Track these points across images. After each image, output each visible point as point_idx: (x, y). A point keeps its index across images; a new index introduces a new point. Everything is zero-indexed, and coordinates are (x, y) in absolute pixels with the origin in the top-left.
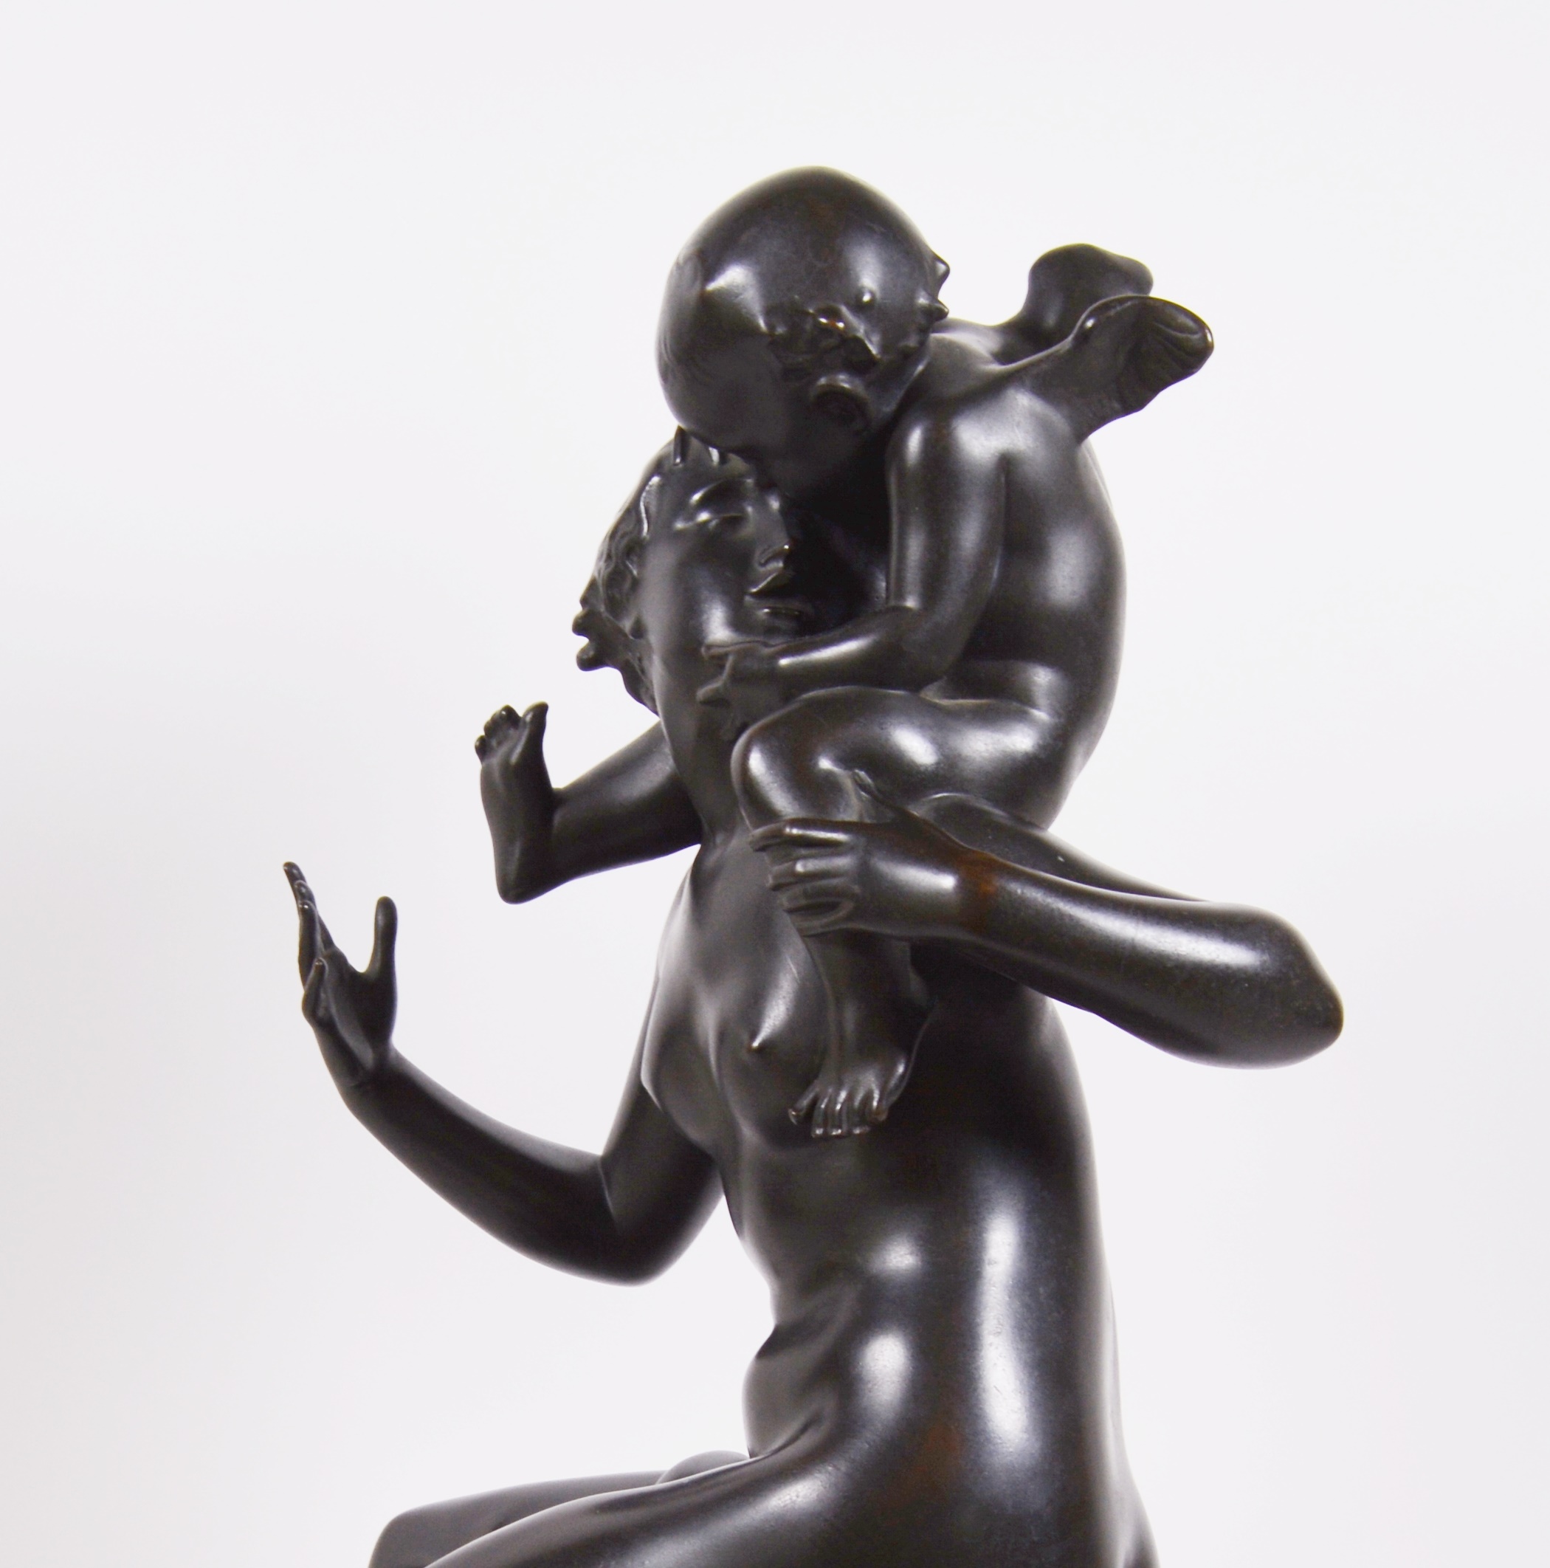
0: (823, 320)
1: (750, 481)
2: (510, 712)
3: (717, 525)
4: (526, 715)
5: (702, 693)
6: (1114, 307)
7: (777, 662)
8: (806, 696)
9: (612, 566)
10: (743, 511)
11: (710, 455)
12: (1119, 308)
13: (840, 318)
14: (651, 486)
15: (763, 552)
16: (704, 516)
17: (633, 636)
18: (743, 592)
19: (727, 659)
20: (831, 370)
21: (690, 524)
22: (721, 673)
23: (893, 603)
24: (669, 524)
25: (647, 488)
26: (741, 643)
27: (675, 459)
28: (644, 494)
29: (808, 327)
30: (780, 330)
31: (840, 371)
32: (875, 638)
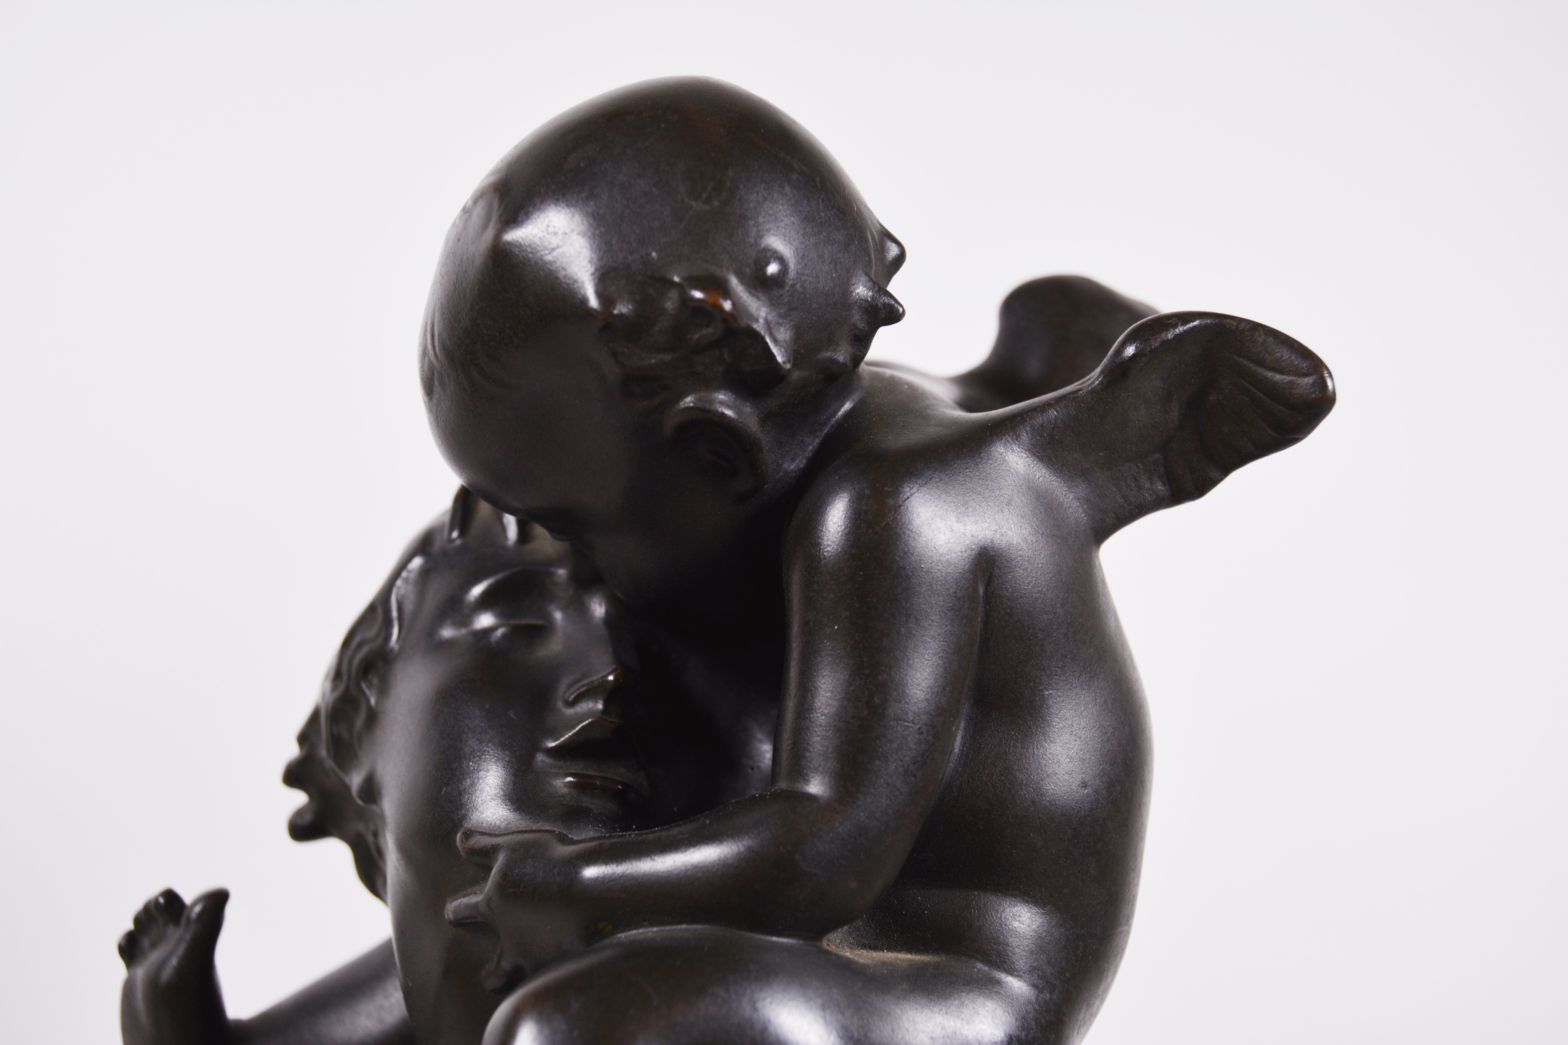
0: (698, 295)
1: (562, 572)
2: (171, 898)
3: (504, 636)
4: (195, 903)
5: (452, 907)
6: (1175, 326)
7: (577, 873)
8: (623, 936)
9: (341, 688)
10: (548, 617)
11: (503, 528)
12: (1181, 329)
13: (727, 293)
14: (409, 572)
15: (570, 687)
16: (485, 620)
17: (362, 799)
18: (536, 747)
19: (495, 860)
20: (708, 384)
21: (464, 631)
22: (485, 879)
23: (783, 785)
24: (432, 631)
25: (404, 574)
26: (526, 832)
27: (451, 532)
28: (399, 582)
29: (670, 304)
30: (622, 308)
31: (719, 388)
32: (750, 842)
